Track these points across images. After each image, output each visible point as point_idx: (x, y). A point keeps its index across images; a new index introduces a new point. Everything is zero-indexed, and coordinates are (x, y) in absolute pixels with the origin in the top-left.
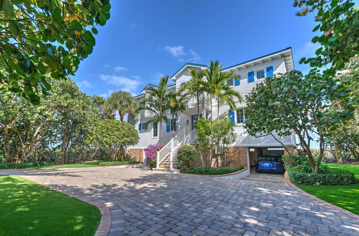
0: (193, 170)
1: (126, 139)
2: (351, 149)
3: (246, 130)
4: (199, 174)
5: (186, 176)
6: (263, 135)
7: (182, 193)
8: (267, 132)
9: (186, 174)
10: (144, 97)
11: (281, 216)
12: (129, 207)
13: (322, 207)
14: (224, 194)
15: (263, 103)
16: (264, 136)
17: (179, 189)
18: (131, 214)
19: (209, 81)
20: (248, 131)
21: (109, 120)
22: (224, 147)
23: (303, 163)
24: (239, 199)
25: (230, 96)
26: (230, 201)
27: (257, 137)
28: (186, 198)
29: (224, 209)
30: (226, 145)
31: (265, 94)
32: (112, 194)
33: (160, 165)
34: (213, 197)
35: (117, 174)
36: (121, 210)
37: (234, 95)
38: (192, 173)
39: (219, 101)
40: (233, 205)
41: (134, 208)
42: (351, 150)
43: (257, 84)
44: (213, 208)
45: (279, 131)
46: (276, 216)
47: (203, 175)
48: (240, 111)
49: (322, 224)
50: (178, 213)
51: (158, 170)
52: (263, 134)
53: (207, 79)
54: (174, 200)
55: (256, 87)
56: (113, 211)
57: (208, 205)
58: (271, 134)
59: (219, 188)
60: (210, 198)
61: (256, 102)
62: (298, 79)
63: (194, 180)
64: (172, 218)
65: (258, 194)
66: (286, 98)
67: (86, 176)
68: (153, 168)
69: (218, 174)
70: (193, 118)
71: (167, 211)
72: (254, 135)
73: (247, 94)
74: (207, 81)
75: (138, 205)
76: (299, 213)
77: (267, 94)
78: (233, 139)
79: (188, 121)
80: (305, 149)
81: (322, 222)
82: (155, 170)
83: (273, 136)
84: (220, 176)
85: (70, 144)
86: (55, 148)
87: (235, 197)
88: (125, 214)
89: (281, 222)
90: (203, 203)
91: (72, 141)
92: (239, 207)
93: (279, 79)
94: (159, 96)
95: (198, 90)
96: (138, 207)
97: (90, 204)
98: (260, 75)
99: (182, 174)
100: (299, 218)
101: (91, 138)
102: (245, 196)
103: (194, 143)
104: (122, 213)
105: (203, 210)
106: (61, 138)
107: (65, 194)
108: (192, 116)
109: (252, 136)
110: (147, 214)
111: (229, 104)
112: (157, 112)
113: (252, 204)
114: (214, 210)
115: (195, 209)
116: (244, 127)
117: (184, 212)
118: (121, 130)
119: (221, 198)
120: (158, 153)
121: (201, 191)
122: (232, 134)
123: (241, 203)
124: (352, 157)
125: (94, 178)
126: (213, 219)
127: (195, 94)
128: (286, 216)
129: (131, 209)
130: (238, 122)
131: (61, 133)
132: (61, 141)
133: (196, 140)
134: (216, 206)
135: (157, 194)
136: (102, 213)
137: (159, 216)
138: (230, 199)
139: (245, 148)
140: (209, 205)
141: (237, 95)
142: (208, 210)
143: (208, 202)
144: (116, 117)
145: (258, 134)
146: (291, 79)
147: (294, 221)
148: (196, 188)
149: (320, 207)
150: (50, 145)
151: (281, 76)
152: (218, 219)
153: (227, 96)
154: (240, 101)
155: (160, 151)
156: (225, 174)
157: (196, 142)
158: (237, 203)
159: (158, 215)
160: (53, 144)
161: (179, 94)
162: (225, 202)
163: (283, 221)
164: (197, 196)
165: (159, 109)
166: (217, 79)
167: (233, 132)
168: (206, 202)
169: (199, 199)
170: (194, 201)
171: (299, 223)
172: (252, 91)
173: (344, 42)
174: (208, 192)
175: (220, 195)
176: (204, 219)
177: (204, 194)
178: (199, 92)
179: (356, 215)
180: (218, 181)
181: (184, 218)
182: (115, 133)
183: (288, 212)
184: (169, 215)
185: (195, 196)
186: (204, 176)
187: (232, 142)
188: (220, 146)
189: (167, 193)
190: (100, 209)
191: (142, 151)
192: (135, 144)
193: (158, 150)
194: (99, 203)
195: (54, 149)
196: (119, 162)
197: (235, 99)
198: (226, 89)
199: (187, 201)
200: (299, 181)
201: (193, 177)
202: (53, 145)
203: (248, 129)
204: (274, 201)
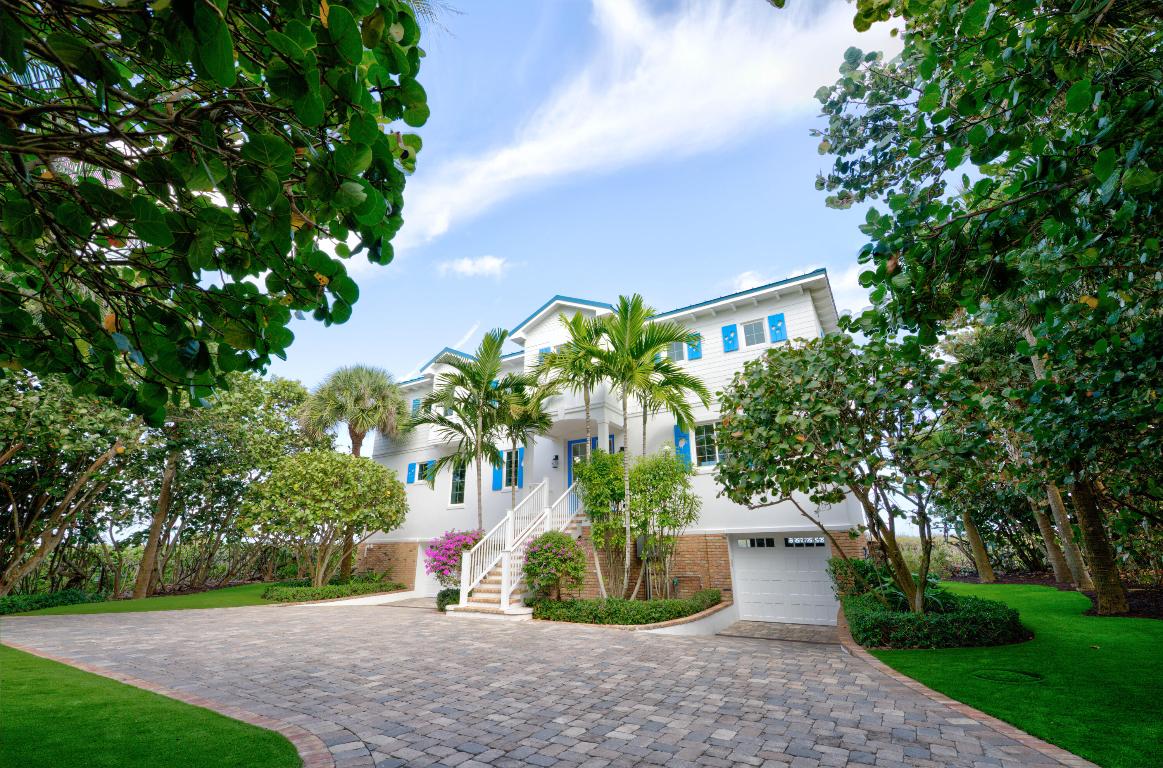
0: (572, 610)
1: (366, 511)
2: (1010, 536)
3: (721, 487)
4: (592, 623)
5: (551, 628)
6: (768, 502)
7: (543, 685)
8: (780, 494)
9: (552, 622)
10: (431, 385)
11: (827, 741)
12: (386, 733)
13: (935, 712)
14: (669, 682)
15: (763, 417)
16: (772, 504)
17: (533, 672)
18: (392, 754)
19: (616, 348)
20: (727, 489)
21: (319, 453)
22: (662, 537)
23: (884, 582)
24: (710, 696)
25: (677, 388)
26: (682, 703)
27: (753, 508)
28: (554, 698)
29: (669, 728)
30: (670, 529)
31: (766, 391)
32: (326, 694)
33: (470, 594)
34: (636, 695)
35: (333, 628)
36: (361, 745)
37: (687, 386)
38: (571, 619)
39: (645, 403)
40: (693, 714)
41: (399, 737)
42: (1013, 542)
43: (746, 363)
44: (637, 727)
45: (814, 489)
46: (809, 744)
47: (604, 623)
48: (704, 430)
49: (931, 759)
50: (533, 744)
51: (465, 610)
52: (770, 498)
53: (613, 343)
54: (520, 705)
55: (742, 370)
56: (337, 749)
57: (623, 719)
58: (791, 499)
59: (652, 665)
60: (625, 697)
61: (746, 410)
62: (846, 356)
63: (578, 642)
64: (520, 763)
65: (763, 681)
66: (820, 405)
67: (232, 637)
68: (448, 604)
69: (647, 622)
70: (573, 447)
71: (501, 742)
72: (747, 502)
73: (721, 390)
74: (612, 348)
75: (413, 725)
76: (873, 732)
77: (771, 392)
78: (687, 511)
79: (557, 458)
80: (882, 540)
81: (931, 753)
82: (456, 610)
83: (796, 504)
84: (654, 628)
85: (175, 528)
86: (123, 543)
87: (699, 691)
88: (375, 754)
89: (825, 759)
90: (605, 712)
91: (183, 519)
92: (709, 721)
93: (800, 353)
94: (477, 384)
95: (587, 372)
96: (413, 731)
97: (262, 729)
98: (754, 334)
99: (539, 623)
100: (873, 745)
101: (253, 508)
102: (728, 687)
103: (574, 525)
104: (367, 752)
105: (609, 735)
106: (147, 510)
107: (172, 700)
108: (570, 443)
109: (741, 504)
110: (444, 754)
111: (675, 410)
112: (468, 431)
113: (746, 709)
114: (638, 733)
115: (584, 731)
116: (715, 479)
117: (552, 740)
118: (353, 482)
119: (659, 696)
120: (466, 556)
121: (598, 674)
122: (685, 498)
123: (715, 709)
124: (1017, 562)
125: (257, 642)
126: (638, 759)
127: (579, 383)
128: (838, 741)
129: (391, 740)
130: (701, 461)
131: (152, 492)
132: (147, 517)
133: (582, 515)
134: (645, 722)
135: (467, 690)
136: (303, 754)
137: (477, 757)
138: (684, 699)
139: (724, 538)
140: (625, 719)
141: (695, 385)
142: (622, 733)
143: (620, 709)
144: (337, 442)
145: (755, 499)
146: (830, 354)
147: (860, 754)
148: (584, 666)
149: (929, 713)
150: (107, 533)
151: (804, 345)
152: (651, 756)
153: (667, 388)
154: (704, 402)
155: (473, 550)
156: (668, 619)
157: (581, 522)
158: (706, 708)
159: (475, 755)
160: (118, 528)
161: (533, 383)
162: (668, 708)
163: (830, 755)
164: (587, 692)
165: (474, 422)
166: (641, 342)
167: (687, 491)
168: (616, 708)
169: (596, 701)
170: (579, 707)
171: (871, 758)
172: (734, 381)
173: (926, 287)
174: (620, 677)
175: (656, 688)
176: (612, 760)
177: (607, 686)
178: (589, 375)
179: (1017, 731)
180: (648, 643)
181: (553, 761)
182: (333, 494)
183: (843, 730)
184: (507, 752)
185: (584, 693)
186: (606, 628)
187: (686, 522)
188: (651, 532)
189: (495, 685)
190: (294, 742)
191: (415, 548)
192: (393, 527)
193: (467, 547)
194: (289, 723)
195: (120, 546)
196: (337, 587)
197: (691, 397)
198: (666, 370)
199: (561, 708)
200: (875, 636)
201: (572, 633)
202: (117, 532)
203: (728, 484)
204: (807, 699)
